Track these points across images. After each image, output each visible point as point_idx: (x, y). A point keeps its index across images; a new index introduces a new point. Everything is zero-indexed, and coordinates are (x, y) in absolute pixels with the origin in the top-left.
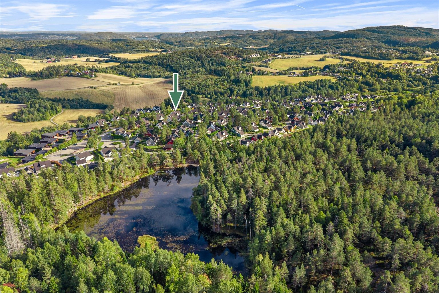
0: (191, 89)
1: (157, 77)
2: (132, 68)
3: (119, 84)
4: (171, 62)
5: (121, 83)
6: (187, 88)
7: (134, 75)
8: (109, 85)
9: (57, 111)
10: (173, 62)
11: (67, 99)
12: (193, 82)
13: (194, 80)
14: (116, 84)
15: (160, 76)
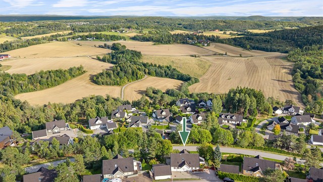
0: (309, 69)
1: (275, 51)
2: (253, 40)
3: (226, 54)
4: (297, 36)
5: (228, 54)
6: (304, 67)
7: (248, 47)
8: (215, 54)
9: (137, 77)
10: (300, 36)
11: (157, 66)
12: (316, 60)
13: (319, 57)
14: (222, 55)
15: (278, 51)
